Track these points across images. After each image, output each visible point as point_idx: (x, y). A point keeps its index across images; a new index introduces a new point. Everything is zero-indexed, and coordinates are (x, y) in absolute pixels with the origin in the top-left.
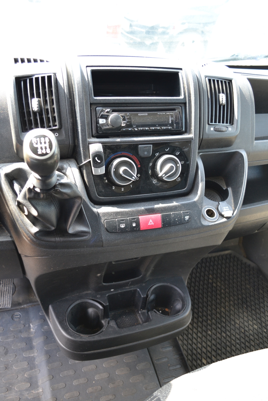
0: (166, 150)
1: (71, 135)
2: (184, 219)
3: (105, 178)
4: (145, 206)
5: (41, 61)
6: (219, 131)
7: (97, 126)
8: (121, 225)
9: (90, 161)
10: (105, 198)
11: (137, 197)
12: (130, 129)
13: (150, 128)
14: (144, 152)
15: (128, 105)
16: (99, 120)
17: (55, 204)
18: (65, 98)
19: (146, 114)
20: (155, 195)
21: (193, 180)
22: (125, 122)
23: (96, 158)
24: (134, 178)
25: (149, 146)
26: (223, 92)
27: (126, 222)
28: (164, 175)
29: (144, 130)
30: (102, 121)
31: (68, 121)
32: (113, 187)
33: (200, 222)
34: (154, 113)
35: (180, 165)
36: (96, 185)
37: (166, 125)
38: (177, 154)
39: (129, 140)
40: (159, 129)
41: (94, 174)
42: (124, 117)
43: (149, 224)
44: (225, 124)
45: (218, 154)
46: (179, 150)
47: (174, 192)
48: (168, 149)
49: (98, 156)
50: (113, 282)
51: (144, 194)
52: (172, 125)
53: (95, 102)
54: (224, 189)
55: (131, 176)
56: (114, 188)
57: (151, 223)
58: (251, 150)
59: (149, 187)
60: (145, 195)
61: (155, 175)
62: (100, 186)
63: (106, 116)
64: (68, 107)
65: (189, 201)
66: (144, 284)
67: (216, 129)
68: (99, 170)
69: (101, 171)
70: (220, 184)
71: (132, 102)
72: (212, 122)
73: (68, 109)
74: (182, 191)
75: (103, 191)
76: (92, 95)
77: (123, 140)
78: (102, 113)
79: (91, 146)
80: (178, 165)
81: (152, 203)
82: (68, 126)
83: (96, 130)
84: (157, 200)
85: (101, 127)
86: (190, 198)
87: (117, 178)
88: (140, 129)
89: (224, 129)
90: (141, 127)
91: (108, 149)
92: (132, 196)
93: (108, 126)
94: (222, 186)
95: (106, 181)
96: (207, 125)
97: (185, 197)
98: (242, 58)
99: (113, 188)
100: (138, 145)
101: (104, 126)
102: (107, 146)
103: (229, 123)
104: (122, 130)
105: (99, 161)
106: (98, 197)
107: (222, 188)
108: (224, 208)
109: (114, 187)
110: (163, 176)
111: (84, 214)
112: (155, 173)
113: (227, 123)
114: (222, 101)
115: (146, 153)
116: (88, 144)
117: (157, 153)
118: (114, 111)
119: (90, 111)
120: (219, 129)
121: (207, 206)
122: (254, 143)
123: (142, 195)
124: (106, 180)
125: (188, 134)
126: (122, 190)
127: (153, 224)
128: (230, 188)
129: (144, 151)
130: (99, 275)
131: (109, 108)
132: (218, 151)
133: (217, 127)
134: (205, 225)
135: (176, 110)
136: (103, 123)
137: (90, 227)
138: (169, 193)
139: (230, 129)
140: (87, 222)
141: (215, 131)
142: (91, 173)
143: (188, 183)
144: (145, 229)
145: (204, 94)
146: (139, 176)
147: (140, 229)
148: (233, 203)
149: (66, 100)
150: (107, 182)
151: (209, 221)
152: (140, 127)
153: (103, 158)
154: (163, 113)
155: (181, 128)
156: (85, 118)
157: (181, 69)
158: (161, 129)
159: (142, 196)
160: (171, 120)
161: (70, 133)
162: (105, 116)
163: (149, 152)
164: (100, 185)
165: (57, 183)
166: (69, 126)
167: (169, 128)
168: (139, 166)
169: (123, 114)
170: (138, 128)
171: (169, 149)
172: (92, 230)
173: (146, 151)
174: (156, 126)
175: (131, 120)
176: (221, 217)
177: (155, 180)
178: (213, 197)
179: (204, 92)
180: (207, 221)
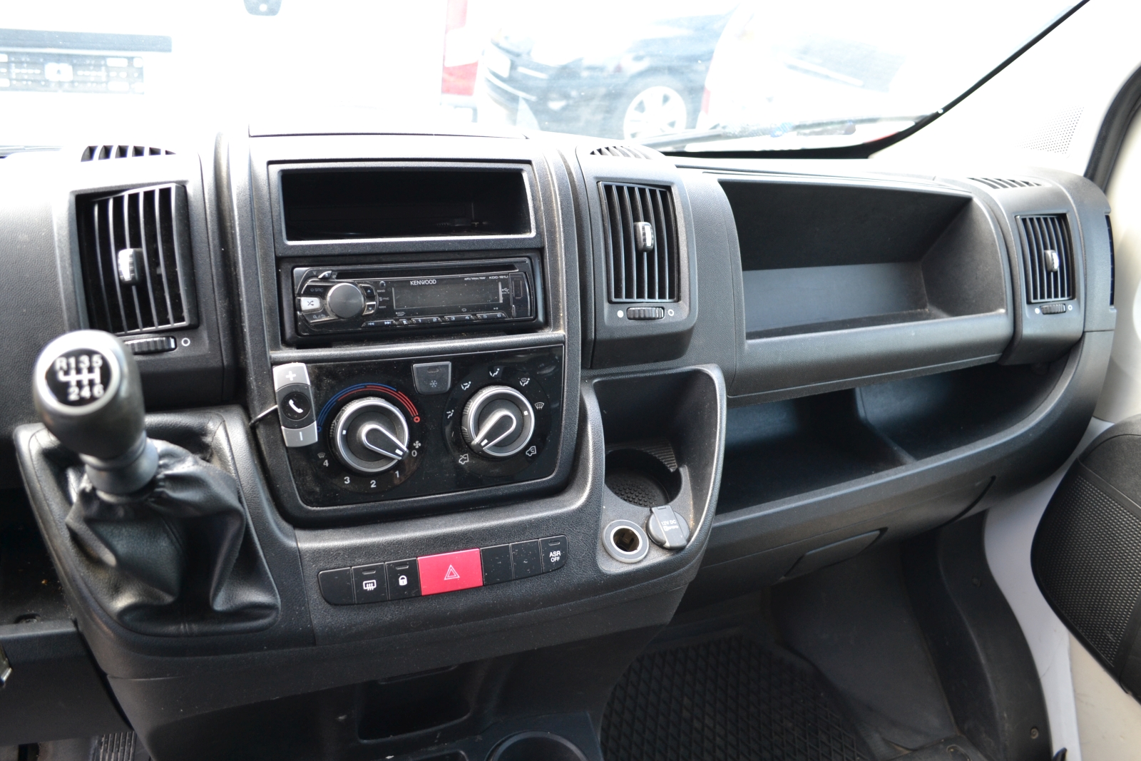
0: (491, 374)
1: (225, 342)
2: (548, 559)
3: (321, 456)
4: (436, 528)
5: (154, 152)
6: (640, 319)
7: (295, 315)
8: (366, 584)
9: (275, 411)
10: (323, 510)
11: (415, 505)
12: (387, 322)
13: (443, 317)
14: (429, 381)
15: (384, 260)
16: (300, 300)
17: (170, 532)
18: (209, 245)
19: (431, 280)
20: (466, 497)
21: (572, 451)
22: (375, 303)
23: (291, 403)
24: (401, 453)
25: (442, 366)
26: (647, 219)
27: (378, 574)
28: (486, 441)
29: (428, 323)
30: (308, 303)
31: (216, 306)
32: (345, 478)
33: (595, 564)
34: (453, 279)
35: (530, 413)
36: (298, 474)
37: (488, 308)
38: (523, 383)
39: (383, 352)
40: (470, 320)
41: (287, 445)
42: (369, 291)
43: (445, 579)
44: (657, 300)
45: (646, 377)
46: (527, 373)
47: (520, 486)
48: (497, 372)
49: (296, 397)
50: (388, 736)
51: (434, 494)
52: (505, 307)
53: (290, 253)
54: (672, 470)
55: (393, 447)
56: (348, 480)
57: (452, 574)
58: (738, 364)
59: (447, 475)
60: (436, 498)
61: (462, 443)
62: (307, 477)
63: (320, 290)
64: (217, 270)
65: (561, 508)
66: (479, 738)
67: (632, 313)
68: (301, 433)
69: (308, 435)
70: (659, 457)
71: (392, 251)
72: (618, 295)
73: (216, 273)
74: (544, 481)
75: (318, 489)
76: (282, 236)
77: (368, 351)
78: (309, 283)
79: (277, 370)
80: (526, 413)
81: (459, 517)
82: (217, 320)
83: (293, 326)
84: (473, 510)
85: (307, 318)
86: (564, 501)
87: (353, 453)
88: (417, 321)
89: (655, 313)
90: (418, 315)
91: (327, 377)
92: (400, 502)
93: (327, 315)
94: (666, 463)
95: (326, 463)
96: (606, 305)
97: (553, 499)
98: (736, 133)
99: (346, 482)
100: (411, 362)
101: (315, 317)
102: (325, 370)
103: (670, 298)
104: (364, 325)
105: (300, 411)
106: (302, 507)
107: (667, 467)
108: (666, 522)
109: (348, 478)
110: (483, 444)
111: (260, 557)
112: (463, 438)
113: (662, 296)
114: (645, 240)
115: (434, 384)
116: (269, 365)
117: (466, 384)
118: (342, 275)
119: (275, 278)
120: (640, 314)
121: (618, 519)
122: (746, 347)
123: (429, 497)
124: (323, 460)
125: (553, 331)
126: (373, 486)
127: (459, 577)
128: (686, 467)
129: (429, 379)
130: (341, 718)
131: (327, 268)
132: (646, 371)
133: (633, 309)
134: (609, 573)
135: (514, 268)
136: (310, 307)
137: (277, 592)
138: (505, 489)
139: (671, 312)
140: (268, 578)
141: (630, 319)
142: (279, 442)
143: (559, 461)
144: (436, 592)
145: (593, 223)
146: (417, 447)
147: (420, 591)
148: (691, 508)
149: (212, 250)
150: (327, 465)
151: (621, 562)
152: (416, 315)
153: (310, 400)
154: (478, 277)
155: (531, 316)
156: (259, 295)
157: (529, 162)
158: (476, 320)
159: (430, 499)
160: (503, 295)
161: (224, 336)
162: (317, 290)
163: (441, 380)
164: (307, 475)
165: (160, 476)
166: (219, 318)
167: (499, 315)
168: (417, 420)
169: (366, 282)
170: (410, 319)
171: (499, 371)
172: (282, 601)
173: (434, 380)
174: (462, 313)
175: (391, 299)
176: (657, 548)
177: (466, 456)
178: (643, 493)
179: (592, 220)
180: (617, 561)
